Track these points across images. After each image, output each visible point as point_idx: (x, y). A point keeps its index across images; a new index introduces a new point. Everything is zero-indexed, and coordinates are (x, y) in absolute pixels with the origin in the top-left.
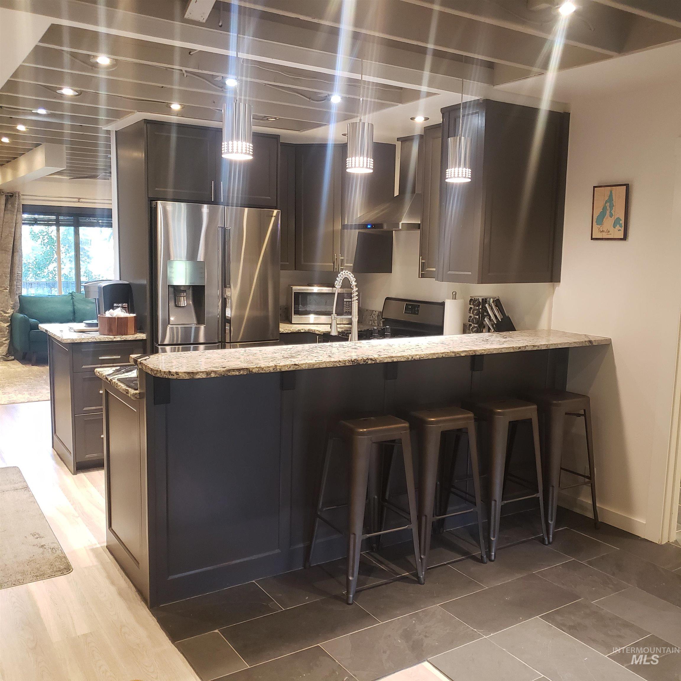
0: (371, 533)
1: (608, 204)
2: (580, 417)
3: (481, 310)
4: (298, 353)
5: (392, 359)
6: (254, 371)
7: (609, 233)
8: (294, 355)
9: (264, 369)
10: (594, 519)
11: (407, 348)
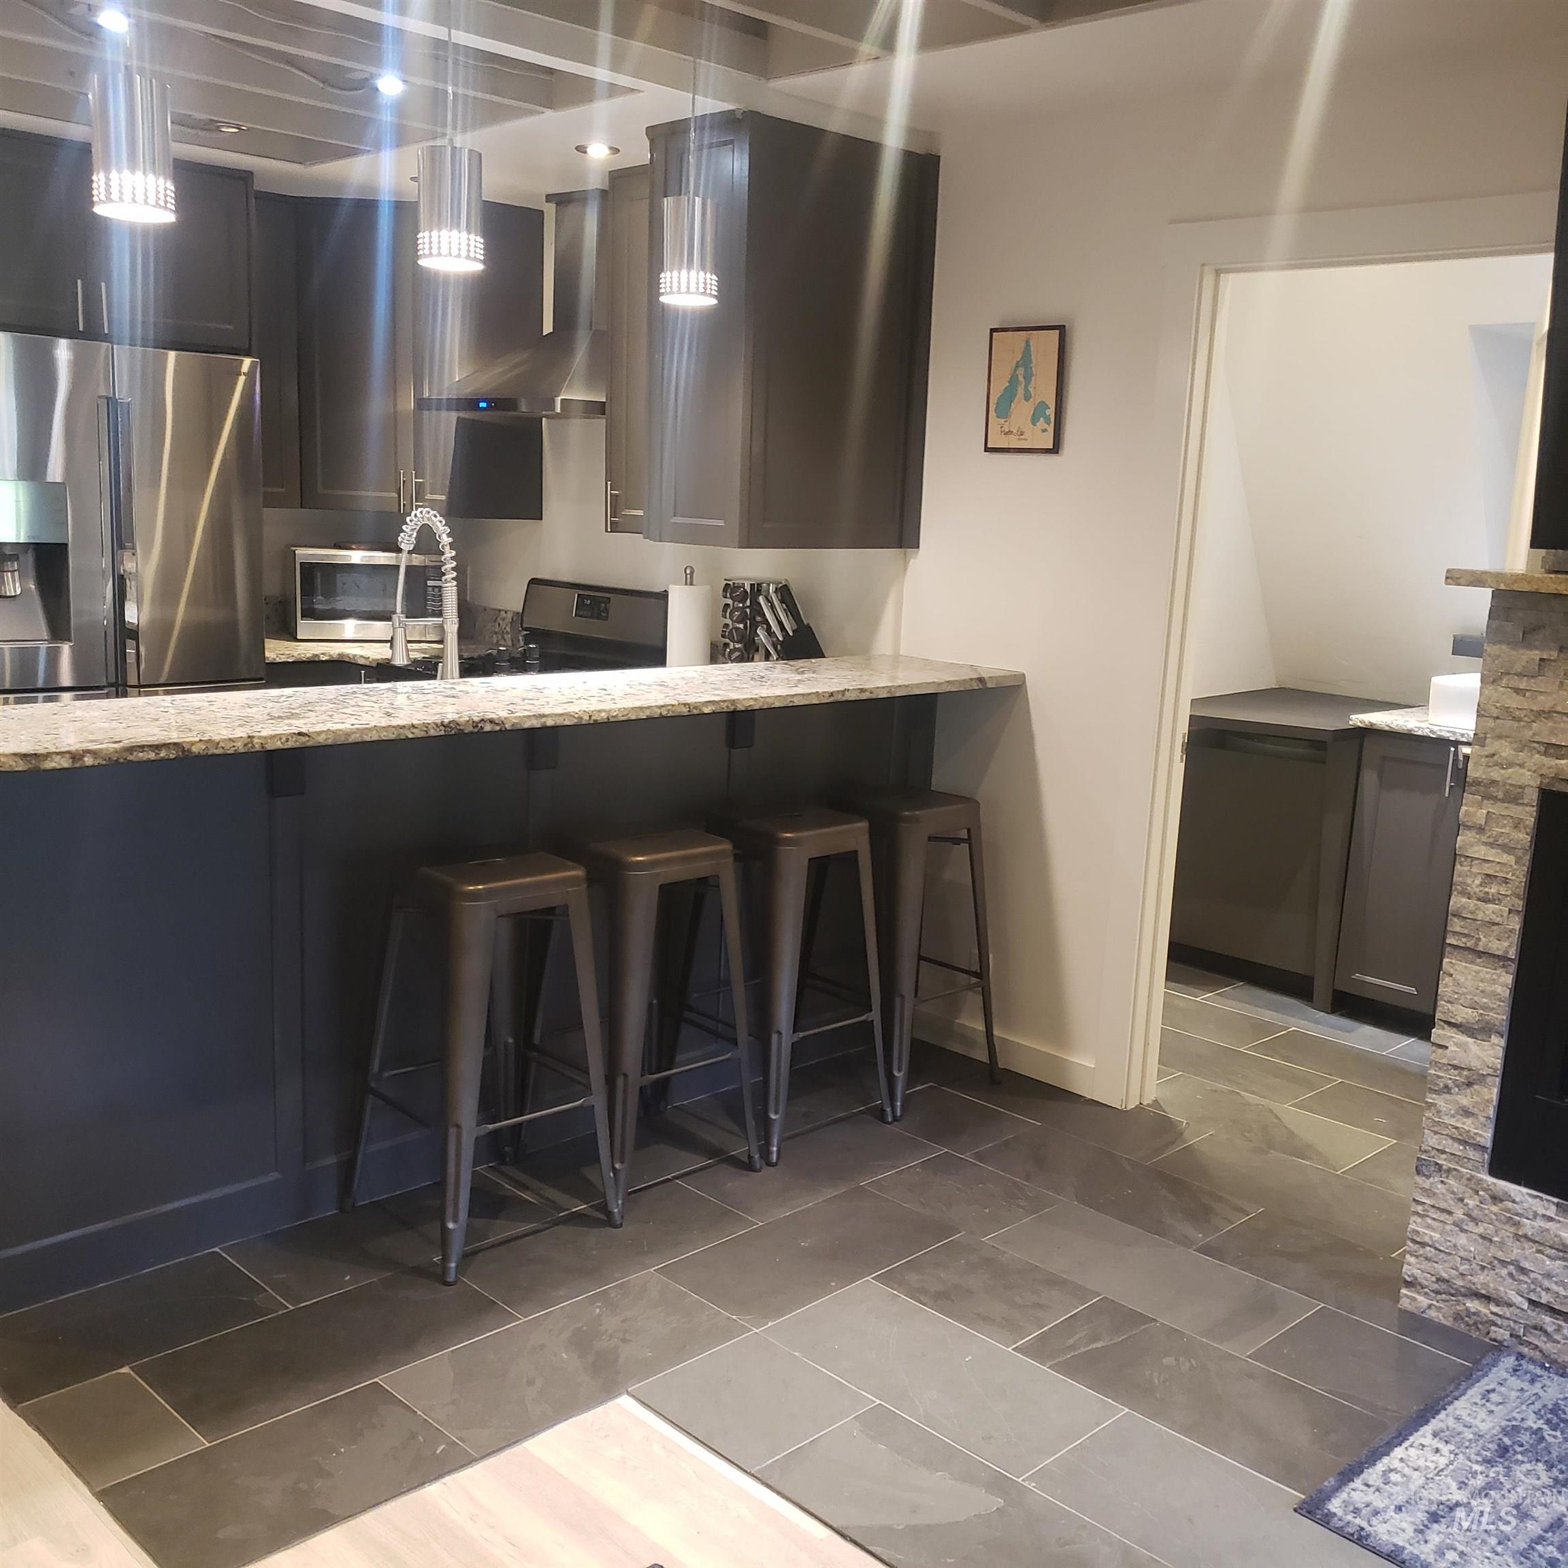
0: (500, 1122)
1: (1021, 371)
2: (959, 844)
3: (748, 610)
4: (309, 706)
5: (543, 720)
6: (195, 749)
7: (1022, 437)
8: (297, 711)
9: (221, 744)
10: (988, 1062)
11: (579, 695)
